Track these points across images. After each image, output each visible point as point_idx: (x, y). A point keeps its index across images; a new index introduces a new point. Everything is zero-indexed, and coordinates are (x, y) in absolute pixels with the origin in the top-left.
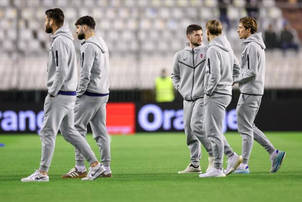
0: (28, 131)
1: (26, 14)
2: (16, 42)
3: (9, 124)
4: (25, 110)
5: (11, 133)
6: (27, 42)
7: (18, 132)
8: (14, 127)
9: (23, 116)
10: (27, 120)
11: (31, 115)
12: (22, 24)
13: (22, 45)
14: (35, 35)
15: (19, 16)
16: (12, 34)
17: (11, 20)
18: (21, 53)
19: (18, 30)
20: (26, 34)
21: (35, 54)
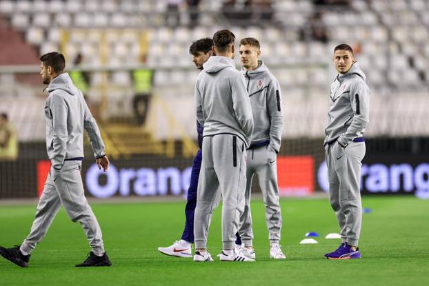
0: (402, 192)
1: (400, 35)
2: (385, 73)
3: (378, 182)
4: (399, 163)
5: (380, 194)
6: (400, 72)
7: (389, 193)
8: (383, 186)
9: (396, 171)
10: (402, 177)
11: (406, 170)
12: (393, 48)
13: (394, 77)
14: (411, 62)
15: (390, 38)
16: (381, 62)
17: (378, 44)
18: (392, 86)
19: (388, 56)
20: (400, 62)
21: (412, 88)
